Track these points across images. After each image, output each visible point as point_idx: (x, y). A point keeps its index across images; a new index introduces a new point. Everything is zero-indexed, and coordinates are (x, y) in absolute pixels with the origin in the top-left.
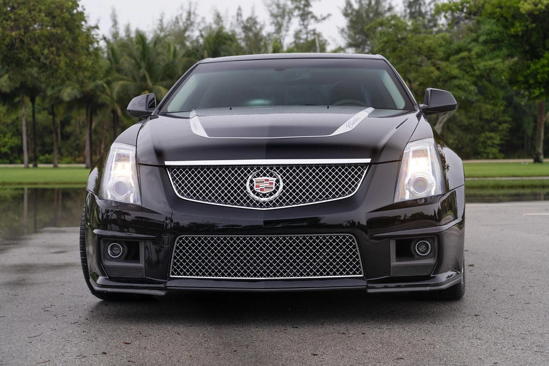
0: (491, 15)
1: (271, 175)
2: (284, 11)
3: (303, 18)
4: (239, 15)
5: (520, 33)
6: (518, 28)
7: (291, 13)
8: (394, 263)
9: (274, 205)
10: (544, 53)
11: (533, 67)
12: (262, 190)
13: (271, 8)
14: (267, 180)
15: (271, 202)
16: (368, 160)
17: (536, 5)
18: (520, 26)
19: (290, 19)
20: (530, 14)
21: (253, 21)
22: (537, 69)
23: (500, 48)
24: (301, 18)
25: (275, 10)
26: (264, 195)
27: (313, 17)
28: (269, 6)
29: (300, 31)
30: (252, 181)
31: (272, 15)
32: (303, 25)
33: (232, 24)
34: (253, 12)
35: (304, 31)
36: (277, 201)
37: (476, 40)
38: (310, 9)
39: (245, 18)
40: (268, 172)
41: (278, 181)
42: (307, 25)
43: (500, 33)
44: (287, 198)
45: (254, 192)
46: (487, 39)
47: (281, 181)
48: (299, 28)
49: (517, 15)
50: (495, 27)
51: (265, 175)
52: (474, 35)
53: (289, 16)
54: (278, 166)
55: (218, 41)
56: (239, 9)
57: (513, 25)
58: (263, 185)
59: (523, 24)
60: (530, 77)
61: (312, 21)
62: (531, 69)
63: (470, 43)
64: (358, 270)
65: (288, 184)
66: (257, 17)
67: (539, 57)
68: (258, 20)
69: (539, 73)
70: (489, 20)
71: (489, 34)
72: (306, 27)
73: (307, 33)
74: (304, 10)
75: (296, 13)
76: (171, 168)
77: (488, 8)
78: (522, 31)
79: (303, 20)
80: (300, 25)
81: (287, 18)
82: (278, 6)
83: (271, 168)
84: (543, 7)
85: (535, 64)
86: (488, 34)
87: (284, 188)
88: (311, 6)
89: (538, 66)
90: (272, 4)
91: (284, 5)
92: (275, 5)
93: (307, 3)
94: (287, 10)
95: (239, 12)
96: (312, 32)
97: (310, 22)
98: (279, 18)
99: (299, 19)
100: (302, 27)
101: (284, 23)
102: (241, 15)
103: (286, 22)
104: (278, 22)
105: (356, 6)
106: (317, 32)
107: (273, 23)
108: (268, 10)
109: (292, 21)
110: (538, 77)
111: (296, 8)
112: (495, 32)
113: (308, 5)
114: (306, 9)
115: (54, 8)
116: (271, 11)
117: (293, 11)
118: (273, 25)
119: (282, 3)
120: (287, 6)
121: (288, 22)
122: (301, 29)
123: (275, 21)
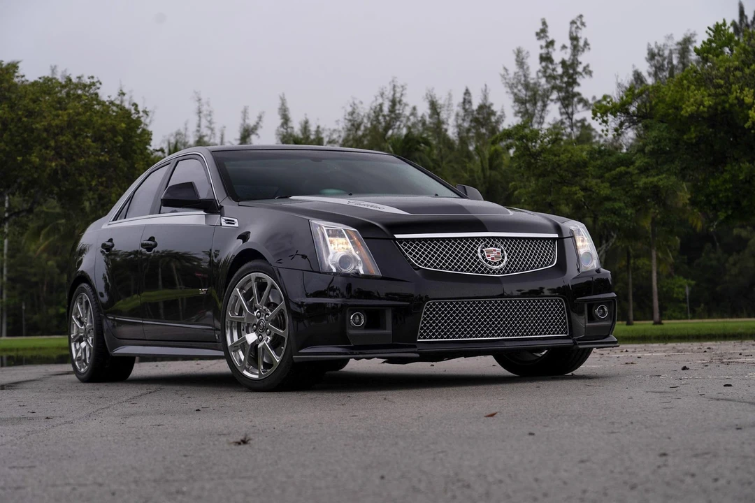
0: (663, 118)
2: (535, 94)
3: (567, 102)
4: (466, 101)
7: (546, 96)
11: (712, 183)
13: (515, 91)
17: (697, 107)
19: (545, 106)
20: (697, 116)
21: (485, 109)
22: (717, 186)
23: (671, 161)
24: (562, 104)
25: (523, 93)
27: (581, 100)
28: (511, 86)
29: (562, 123)
31: (518, 100)
32: (567, 113)
33: (457, 115)
34: (485, 97)
35: (567, 122)
37: (642, 150)
38: (576, 89)
39: (475, 106)
42: (572, 114)
43: (673, 140)
48: (559, 118)
50: (665, 134)
53: (543, 102)
55: (408, 146)
56: (467, 93)
60: (713, 196)
61: (580, 107)
63: (635, 154)
66: (492, 104)
68: (494, 108)
69: (721, 190)
70: (660, 125)
71: (657, 143)
72: (570, 116)
73: (572, 126)
74: (567, 92)
75: (554, 95)
77: (661, 108)
78: (696, 138)
79: (566, 106)
80: (562, 114)
81: (539, 104)
82: (527, 86)
86: (655, 142)
88: (579, 85)
89: (718, 182)
90: (517, 84)
91: (535, 84)
92: (522, 84)
93: (571, 80)
94: (540, 92)
95: (467, 97)
96: (579, 124)
97: (576, 109)
98: (528, 105)
99: (559, 104)
100: (564, 117)
101: (536, 111)
102: (470, 102)
103: (539, 111)
104: (527, 110)
105: (650, 81)
106: (586, 123)
107: (519, 112)
108: (513, 93)
109: (548, 108)
110: (721, 195)
111: (554, 88)
112: (665, 140)
113: (573, 82)
114: (571, 89)
115: (105, 131)
116: (515, 94)
117: (549, 94)
118: (520, 115)
119: (532, 81)
120: (539, 86)
121: (543, 110)
122: (562, 120)
123: (522, 110)
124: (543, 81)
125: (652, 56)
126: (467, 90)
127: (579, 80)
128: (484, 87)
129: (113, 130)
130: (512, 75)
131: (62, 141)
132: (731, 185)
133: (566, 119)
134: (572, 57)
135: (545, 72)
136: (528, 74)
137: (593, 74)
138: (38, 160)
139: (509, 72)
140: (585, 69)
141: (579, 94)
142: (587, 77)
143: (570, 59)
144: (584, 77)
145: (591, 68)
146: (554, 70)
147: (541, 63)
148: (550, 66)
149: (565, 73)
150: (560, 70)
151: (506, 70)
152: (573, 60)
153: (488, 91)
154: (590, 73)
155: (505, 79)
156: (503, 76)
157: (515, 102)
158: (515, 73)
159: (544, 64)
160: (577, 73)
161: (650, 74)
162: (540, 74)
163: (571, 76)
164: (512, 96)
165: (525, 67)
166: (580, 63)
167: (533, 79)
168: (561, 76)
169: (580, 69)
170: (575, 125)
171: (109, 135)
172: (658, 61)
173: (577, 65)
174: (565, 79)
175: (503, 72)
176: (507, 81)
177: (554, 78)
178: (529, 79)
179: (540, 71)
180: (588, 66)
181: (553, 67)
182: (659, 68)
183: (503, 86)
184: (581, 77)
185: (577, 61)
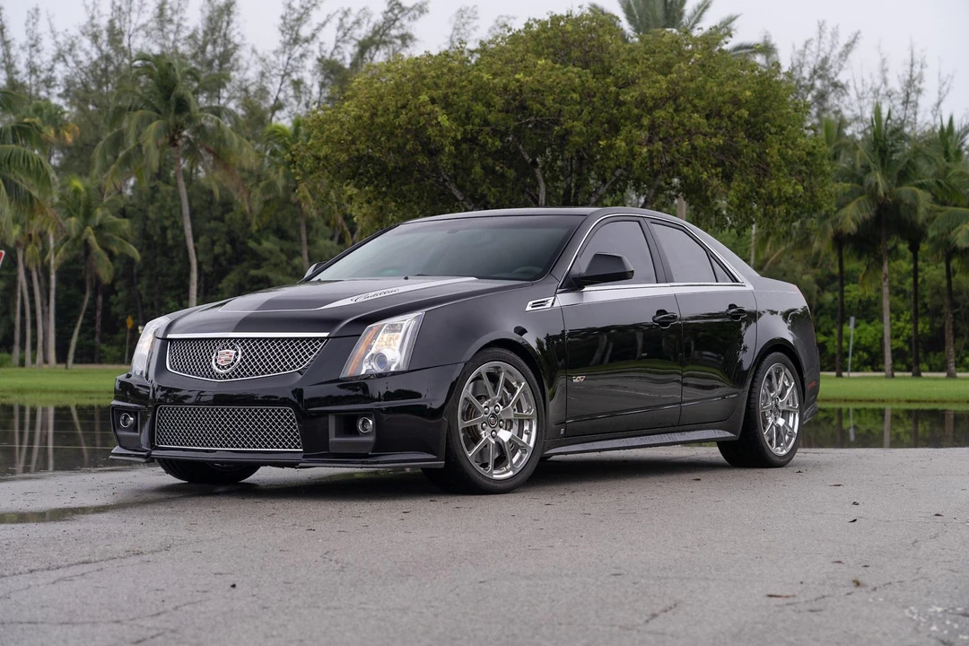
1: (233, 348)
8: (333, 439)
9: (230, 377)
12: (222, 362)
14: (228, 353)
15: (228, 374)
16: (326, 335)
26: (223, 367)
30: (217, 354)
36: (233, 374)
40: (231, 344)
41: (237, 354)
44: (242, 370)
45: (217, 364)
47: (240, 352)
51: (228, 348)
54: (242, 339)
58: (223, 358)
64: (299, 444)
65: (245, 357)
76: (172, 340)
83: (235, 342)
87: (241, 360)
115: (724, 103)
129: (736, 102)
131: (659, 118)
138: (623, 144)
171: (728, 109)
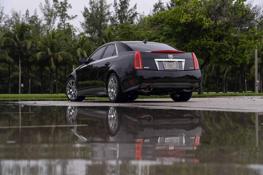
0: (168, 23)
4: (27, 14)
5: (180, 31)
6: (179, 29)
10: (190, 40)
11: (185, 46)
13: (44, 11)
17: (187, 20)
18: (180, 28)
19: (55, 17)
20: (184, 23)
21: (35, 18)
22: (187, 47)
23: (172, 38)
24: (61, 17)
25: (47, 13)
27: (69, 17)
28: (43, 10)
29: (61, 24)
32: (62, 20)
33: (23, 19)
34: (35, 13)
35: (63, 24)
37: (161, 34)
38: (66, 12)
39: (30, 16)
42: (65, 21)
43: (172, 31)
46: (166, 33)
49: (179, 24)
50: (169, 28)
52: (160, 32)
53: (55, 16)
56: (27, 11)
57: (177, 28)
59: (181, 27)
61: (67, 19)
62: (185, 47)
63: (159, 35)
67: (188, 42)
68: (38, 17)
69: (188, 48)
70: (167, 25)
72: (64, 22)
73: (64, 25)
74: (63, 13)
75: (58, 14)
77: (166, 20)
78: (181, 30)
79: (62, 18)
80: (60, 21)
81: (53, 16)
82: (49, 10)
84: (190, 21)
85: (186, 45)
88: (67, 11)
89: (187, 46)
90: (45, 9)
91: (52, 9)
92: (47, 9)
93: (64, 9)
94: (53, 13)
95: (27, 13)
96: (67, 25)
97: (66, 19)
98: (49, 17)
99: (59, 17)
100: (61, 22)
101: (52, 19)
102: (28, 14)
103: (53, 19)
104: (49, 19)
105: (90, 11)
106: (70, 25)
107: (46, 19)
108: (43, 12)
109: (56, 18)
110: (188, 50)
111: (58, 11)
112: (170, 31)
113: (65, 10)
114: (64, 12)
116: (44, 13)
117: (57, 13)
118: (46, 20)
119: (51, 9)
120: (53, 10)
121: (54, 19)
122: (61, 23)
123: (46, 18)
124: (55, 9)
125: (91, 3)
126: (27, 10)
127: (67, 9)
128: (35, 9)
130: (43, 6)
132: (192, 47)
133: (62, 22)
134: (65, 1)
135: (55, 5)
136: (49, 6)
137: (72, 8)
139: (42, 5)
140: (69, 5)
141: (67, 14)
142: (70, 8)
143: (64, 2)
144: (69, 8)
145: (71, 5)
146: (58, 5)
147: (54, 2)
148: (57, 4)
149: (62, 6)
150: (60, 5)
151: (41, 4)
152: (65, 2)
153: (36, 11)
154: (71, 7)
155: (41, 7)
156: (40, 6)
157: (44, 15)
158: (45, 5)
159: (55, 3)
160: (66, 7)
161: (90, 9)
162: (54, 6)
163: (64, 8)
164: (43, 13)
165: (49, 3)
166: (68, 3)
167: (51, 8)
168: (61, 7)
169: (67, 5)
170: (66, 25)
172: (93, 5)
173: (67, 4)
174: (62, 9)
175: (40, 4)
176: (41, 8)
177: (59, 8)
178: (50, 8)
179: (53, 5)
180: (70, 4)
181: (58, 4)
182: (93, 7)
183: (40, 9)
184: (68, 8)
185: (67, 2)
